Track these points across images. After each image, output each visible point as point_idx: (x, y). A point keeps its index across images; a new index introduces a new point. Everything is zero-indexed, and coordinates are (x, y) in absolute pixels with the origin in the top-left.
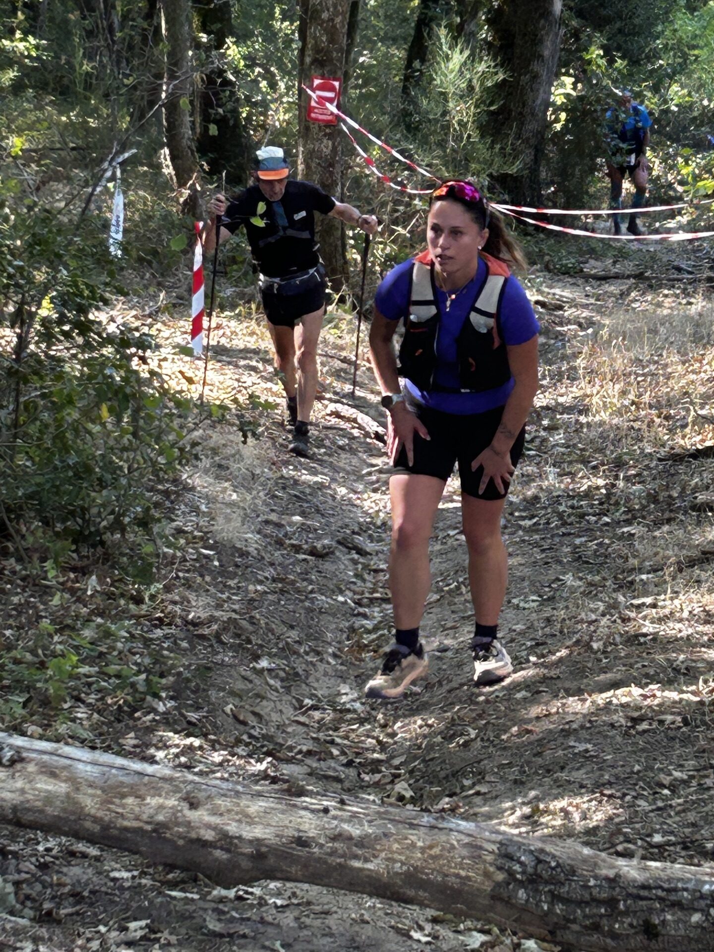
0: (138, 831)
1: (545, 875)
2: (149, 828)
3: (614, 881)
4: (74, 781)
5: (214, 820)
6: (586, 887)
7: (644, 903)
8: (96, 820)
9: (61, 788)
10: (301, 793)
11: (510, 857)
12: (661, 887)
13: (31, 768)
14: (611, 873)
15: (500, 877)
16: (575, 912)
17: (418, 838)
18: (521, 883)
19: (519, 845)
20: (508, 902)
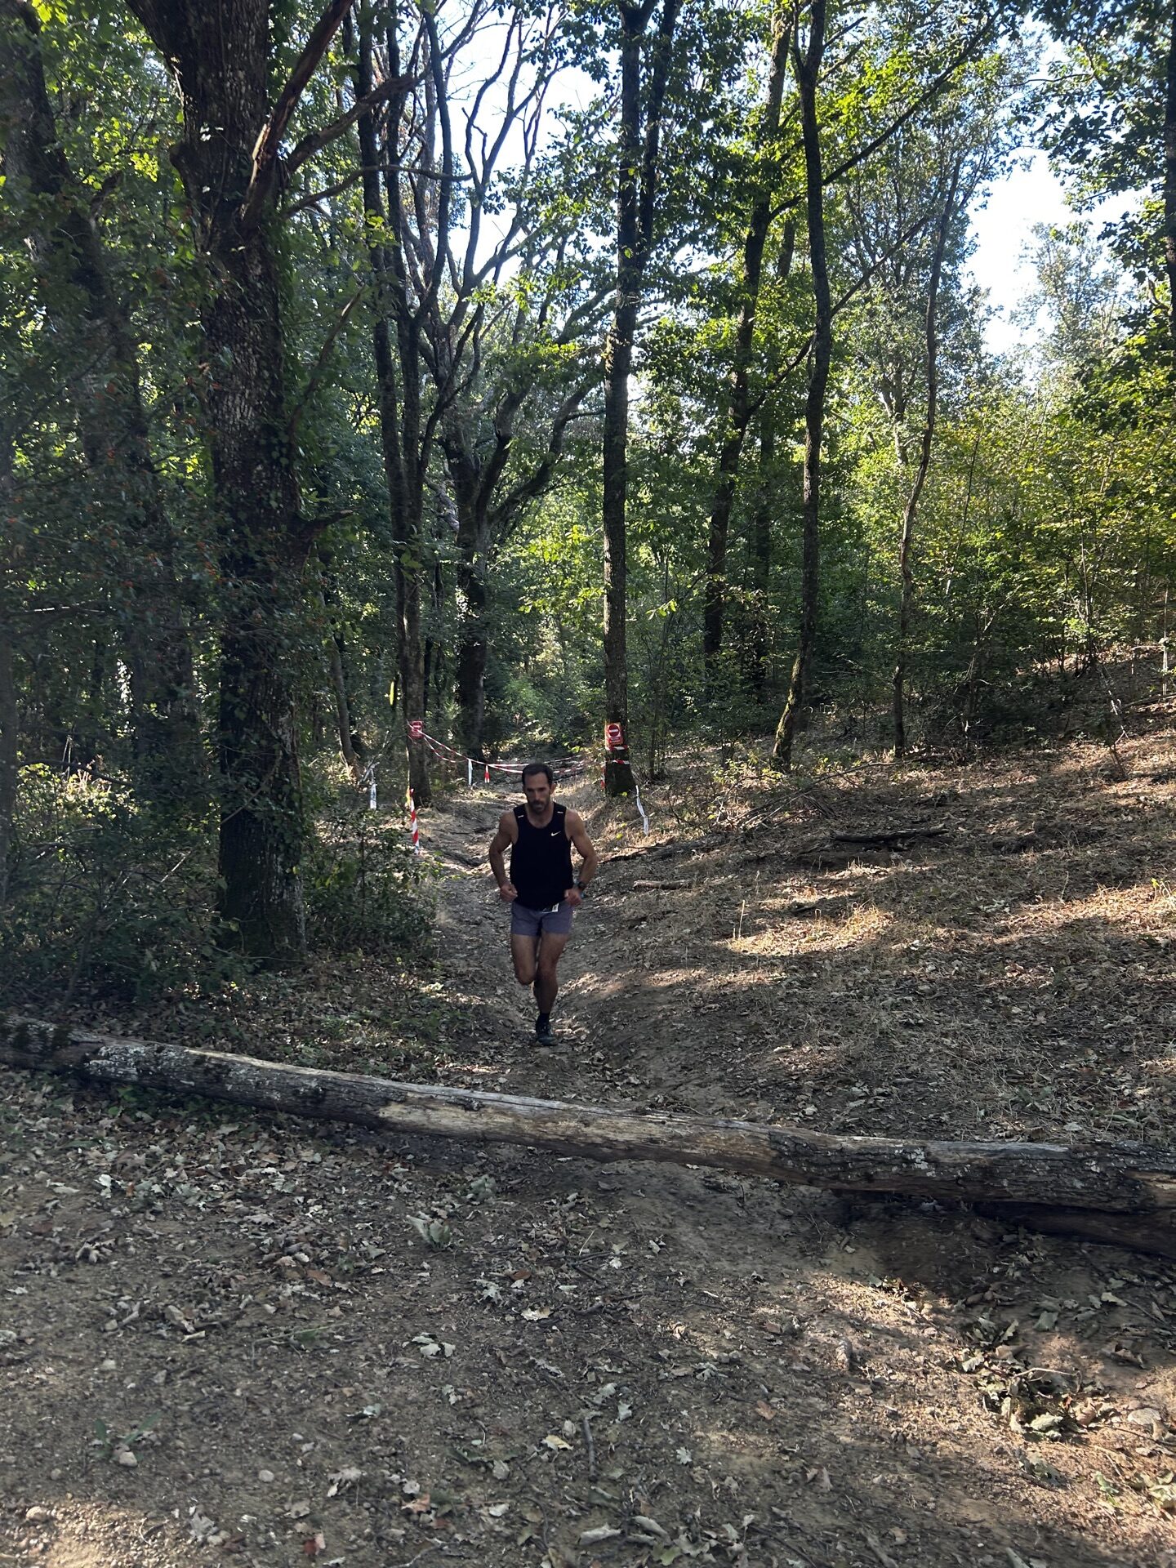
0: (557, 1140)
2: (563, 1138)
3: (842, 1151)
4: (514, 1115)
5: (600, 1132)
6: (825, 1156)
7: (862, 1162)
8: (531, 1136)
9: (510, 1120)
10: (645, 1113)
11: (778, 1142)
12: (868, 1154)
13: (490, 1110)
14: (837, 1147)
15: (774, 1153)
16: (823, 1170)
17: (718, 1134)
18: (789, 1157)
19: (782, 1135)
20: (782, 1167)
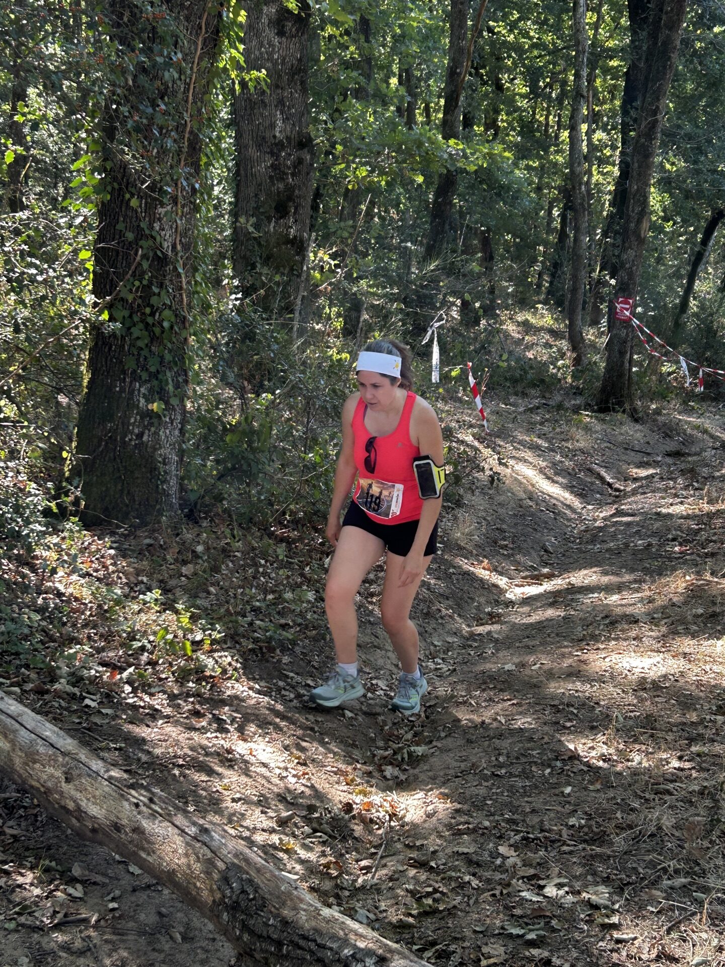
0: (38, 789)
1: (243, 904)
2: (42, 789)
4: (14, 743)
5: (78, 795)
6: (266, 924)
7: (299, 952)
10: (133, 786)
11: (227, 881)
12: (315, 941)
15: (218, 896)
16: (255, 944)
18: (227, 907)
19: (235, 869)
